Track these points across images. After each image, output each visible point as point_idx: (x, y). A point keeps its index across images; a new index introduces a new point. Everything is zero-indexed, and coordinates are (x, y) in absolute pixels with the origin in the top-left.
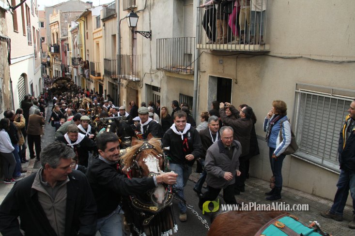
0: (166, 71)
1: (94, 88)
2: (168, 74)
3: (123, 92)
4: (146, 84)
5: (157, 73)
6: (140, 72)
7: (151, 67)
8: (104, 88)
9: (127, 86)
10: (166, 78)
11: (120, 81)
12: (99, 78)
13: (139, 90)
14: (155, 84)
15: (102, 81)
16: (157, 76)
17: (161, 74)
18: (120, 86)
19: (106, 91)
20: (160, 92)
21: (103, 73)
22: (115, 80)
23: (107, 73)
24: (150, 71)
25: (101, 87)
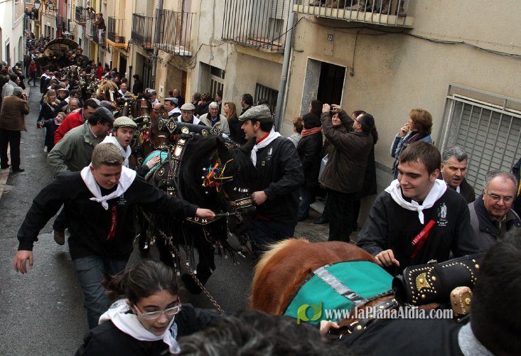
0: (238, 44)
1: (111, 62)
2: (241, 50)
3: (160, 73)
4: (201, 63)
5: (221, 46)
6: (193, 41)
7: (213, 34)
8: (129, 64)
9: (168, 63)
10: (235, 55)
11: (157, 54)
12: (121, 45)
13: (189, 71)
14: (217, 63)
15: (127, 51)
16: (221, 51)
17: (228, 49)
18: (156, 62)
19: (131, 68)
20: (223, 78)
21: (128, 37)
22: (150, 51)
23: (136, 37)
24: (211, 42)
25: (123, 61)
